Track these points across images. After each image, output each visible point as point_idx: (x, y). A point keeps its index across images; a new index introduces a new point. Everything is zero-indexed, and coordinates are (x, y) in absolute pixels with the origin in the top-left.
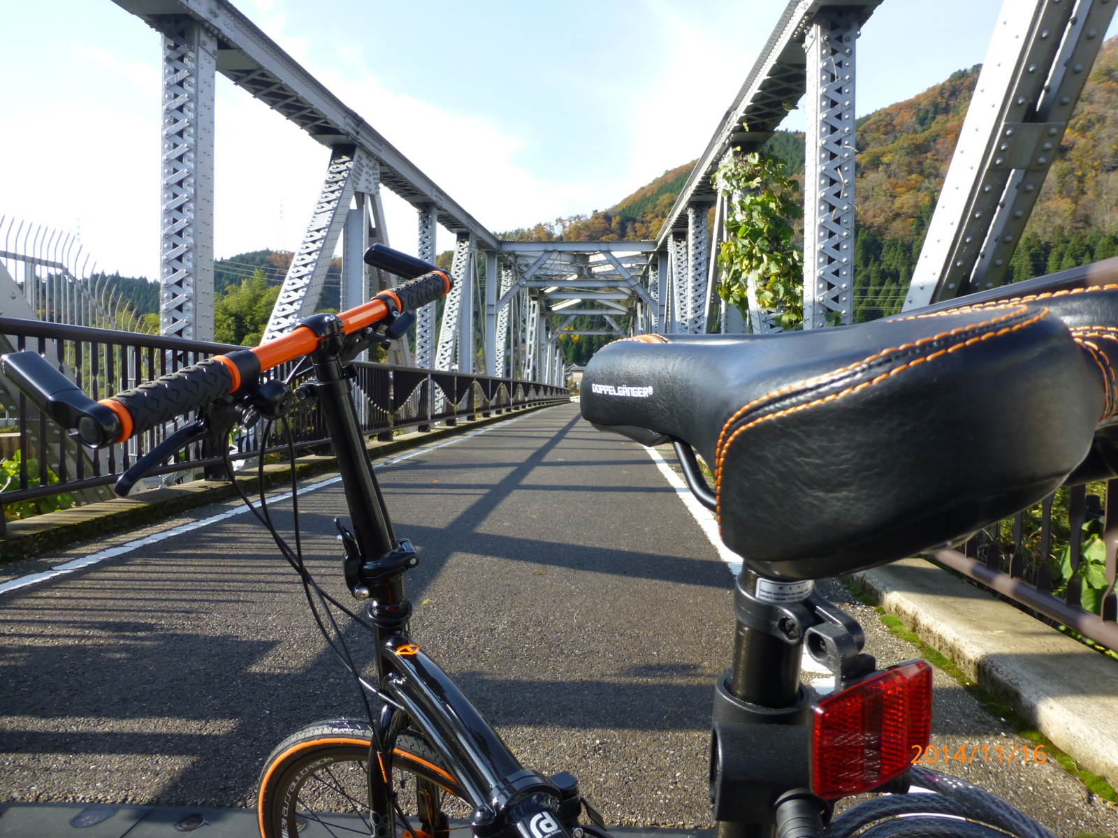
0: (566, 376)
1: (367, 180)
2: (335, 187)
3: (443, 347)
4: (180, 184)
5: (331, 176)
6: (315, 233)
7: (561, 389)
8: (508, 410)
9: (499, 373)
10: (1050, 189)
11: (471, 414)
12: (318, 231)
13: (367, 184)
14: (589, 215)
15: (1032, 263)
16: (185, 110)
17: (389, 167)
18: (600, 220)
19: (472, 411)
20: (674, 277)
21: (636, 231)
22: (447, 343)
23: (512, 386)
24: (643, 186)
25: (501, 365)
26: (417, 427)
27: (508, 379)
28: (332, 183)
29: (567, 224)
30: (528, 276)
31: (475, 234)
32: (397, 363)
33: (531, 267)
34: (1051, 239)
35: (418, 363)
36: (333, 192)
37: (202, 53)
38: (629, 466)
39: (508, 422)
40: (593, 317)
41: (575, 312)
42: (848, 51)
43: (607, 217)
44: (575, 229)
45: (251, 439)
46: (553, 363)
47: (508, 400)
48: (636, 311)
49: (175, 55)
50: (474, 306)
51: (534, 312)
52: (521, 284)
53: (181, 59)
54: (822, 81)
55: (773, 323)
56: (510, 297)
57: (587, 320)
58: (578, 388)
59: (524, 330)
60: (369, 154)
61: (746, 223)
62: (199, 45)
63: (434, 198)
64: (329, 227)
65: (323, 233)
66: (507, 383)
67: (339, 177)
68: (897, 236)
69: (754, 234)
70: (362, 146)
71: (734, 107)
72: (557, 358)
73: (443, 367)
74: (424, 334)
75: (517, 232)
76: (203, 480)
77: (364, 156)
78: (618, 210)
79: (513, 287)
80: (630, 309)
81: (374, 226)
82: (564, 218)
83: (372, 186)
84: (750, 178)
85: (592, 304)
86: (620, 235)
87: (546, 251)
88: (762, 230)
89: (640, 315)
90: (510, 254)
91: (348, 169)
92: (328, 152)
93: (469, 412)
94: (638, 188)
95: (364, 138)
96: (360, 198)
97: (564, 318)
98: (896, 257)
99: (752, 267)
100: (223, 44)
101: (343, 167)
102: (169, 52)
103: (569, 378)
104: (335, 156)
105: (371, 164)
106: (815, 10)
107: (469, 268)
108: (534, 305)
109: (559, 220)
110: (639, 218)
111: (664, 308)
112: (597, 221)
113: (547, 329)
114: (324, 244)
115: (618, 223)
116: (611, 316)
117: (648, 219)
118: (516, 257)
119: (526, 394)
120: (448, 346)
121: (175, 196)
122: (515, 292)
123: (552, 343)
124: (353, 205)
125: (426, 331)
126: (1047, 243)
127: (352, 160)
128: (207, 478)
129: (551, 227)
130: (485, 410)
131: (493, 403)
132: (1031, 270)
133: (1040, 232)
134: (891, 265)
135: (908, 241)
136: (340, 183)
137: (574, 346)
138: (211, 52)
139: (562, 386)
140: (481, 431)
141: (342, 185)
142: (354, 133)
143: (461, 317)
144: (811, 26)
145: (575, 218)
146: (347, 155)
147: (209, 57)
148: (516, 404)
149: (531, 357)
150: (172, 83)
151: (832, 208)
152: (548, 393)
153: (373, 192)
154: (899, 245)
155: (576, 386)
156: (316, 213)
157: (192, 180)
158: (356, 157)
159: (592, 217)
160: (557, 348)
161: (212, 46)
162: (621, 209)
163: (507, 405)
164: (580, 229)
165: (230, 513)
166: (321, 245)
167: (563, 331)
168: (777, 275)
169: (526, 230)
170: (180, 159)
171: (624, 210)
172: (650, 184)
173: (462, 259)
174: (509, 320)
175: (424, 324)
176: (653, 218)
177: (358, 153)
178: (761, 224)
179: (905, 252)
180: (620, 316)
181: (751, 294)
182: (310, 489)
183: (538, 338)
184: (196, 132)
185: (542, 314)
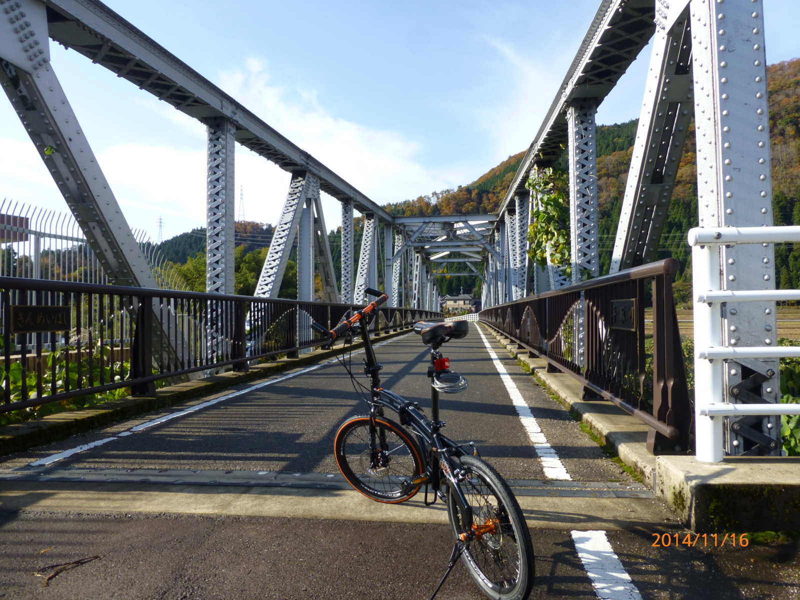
0: (441, 305)
1: (313, 190)
2: (295, 197)
3: (359, 289)
4: (217, 207)
5: (292, 190)
6: (284, 226)
7: (438, 314)
8: (402, 329)
9: (395, 304)
10: (792, 159)
11: (377, 332)
12: (286, 224)
13: (313, 192)
14: (456, 189)
15: (781, 214)
16: (220, 167)
17: (325, 180)
18: (463, 192)
19: (378, 330)
20: (509, 239)
21: (489, 200)
22: (361, 286)
23: (404, 313)
24: (494, 167)
25: (396, 298)
26: (344, 341)
27: (401, 308)
28: (293, 194)
29: (440, 196)
30: (413, 239)
31: (378, 214)
32: (331, 301)
33: (414, 232)
34: (794, 195)
35: (343, 300)
36: (293, 200)
37: (228, 135)
38: (475, 362)
39: (402, 337)
40: (460, 263)
41: (446, 260)
42: (590, 121)
43: (468, 190)
44: (446, 200)
45: (253, 348)
46: (431, 295)
47: (401, 322)
48: (488, 259)
49: (214, 137)
50: (378, 261)
51: (417, 261)
52: (408, 244)
53: (218, 139)
54: (576, 139)
55: (561, 273)
56: (401, 253)
57: (456, 265)
58: (450, 312)
59: (411, 273)
60: (314, 175)
61: (544, 212)
62: (227, 131)
63: (352, 195)
64: (292, 221)
65: (289, 225)
66: (400, 311)
67: (297, 190)
68: (679, 197)
69: (549, 220)
70: (310, 171)
71: (536, 141)
72: (434, 292)
73: (359, 302)
74: (346, 281)
75: (405, 202)
76: (232, 372)
77: (311, 176)
78: (476, 185)
79: (403, 247)
80: (484, 257)
81: (316, 216)
82: (438, 192)
83: (316, 194)
84: (546, 184)
85: (459, 255)
86: (477, 203)
87: (424, 223)
88: (554, 216)
89: (490, 262)
90: (400, 225)
91: (302, 185)
92: (289, 175)
93: (376, 331)
94: (490, 169)
95: (311, 166)
96: (309, 202)
97: (438, 264)
98: (679, 212)
99: (548, 240)
100: (239, 128)
101: (299, 184)
102: (211, 135)
103: (444, 305)
104: (294, 178)
105: (315, 181)
106: (570, 100)
107: (374, 236)
108: (418, 257)
109: (435, 194)
110: (491, 190)
111: (503, 258)
112: (461, 193)
113: (427, 272)
114: (289, 232)
115: (476, 194)
116: (471, 262)
117: (498, 190)
118: (405, 226)
119: (413, 318)
120: (361, 288)
121: (215, 214)
122: (404, 250)
123: (431, 282)
124: (305, 206)
125: (348, 279)
126: (792, 199)
127: (304, 179)
128: (234, 371)
129: (429, 198)
130: (386, 329)
131: (391, 324)
132: (780, 218)
133: (786, 190)
134: (676, 218)
135: (688, 201)
136: (298, 194)
137: (447, 282)
138: (233, 133)
139: (439, 311)
140: (384, 343)
141: (299, 195)
142: (305, 164)
143: (369, 269)
144: (569, 107)
145: (446, 192)
146: (301, 177)
147: (232, 137)
148: (407, 324)
149: (416, 292)
150: (213, 152)
151: (584, 210)
152: (429, 317)
153: (316, 197)
154: (681, 203)
155: (449, 310)
156: (284, 213)
157: (224, 205)
158: (306, 178)
159: (458, 190)
160: (434, 285)
161: (233, 130)
162: (478, 184)
163: (401, 326)
164: (450, 199)
165: (254, 388)
166: (288, 233)
167: (437, 272)
168: (564, 244)
169: (411, 201)
170: (217, 194)
171: (480, 185)
172: (498, 166)
173: (370, 231)
174: (401, 268)
175: (347, 275)
176: (501, 190)
177: (308, 175)
178: (553, 213)
179: (685, 208)
180: (476, 262)
181: (547, 255)
182: (291, 376)
183: (421, 279)
184: (226, 179)
185: (423, 263)
